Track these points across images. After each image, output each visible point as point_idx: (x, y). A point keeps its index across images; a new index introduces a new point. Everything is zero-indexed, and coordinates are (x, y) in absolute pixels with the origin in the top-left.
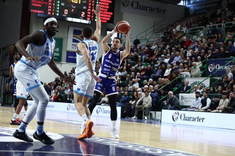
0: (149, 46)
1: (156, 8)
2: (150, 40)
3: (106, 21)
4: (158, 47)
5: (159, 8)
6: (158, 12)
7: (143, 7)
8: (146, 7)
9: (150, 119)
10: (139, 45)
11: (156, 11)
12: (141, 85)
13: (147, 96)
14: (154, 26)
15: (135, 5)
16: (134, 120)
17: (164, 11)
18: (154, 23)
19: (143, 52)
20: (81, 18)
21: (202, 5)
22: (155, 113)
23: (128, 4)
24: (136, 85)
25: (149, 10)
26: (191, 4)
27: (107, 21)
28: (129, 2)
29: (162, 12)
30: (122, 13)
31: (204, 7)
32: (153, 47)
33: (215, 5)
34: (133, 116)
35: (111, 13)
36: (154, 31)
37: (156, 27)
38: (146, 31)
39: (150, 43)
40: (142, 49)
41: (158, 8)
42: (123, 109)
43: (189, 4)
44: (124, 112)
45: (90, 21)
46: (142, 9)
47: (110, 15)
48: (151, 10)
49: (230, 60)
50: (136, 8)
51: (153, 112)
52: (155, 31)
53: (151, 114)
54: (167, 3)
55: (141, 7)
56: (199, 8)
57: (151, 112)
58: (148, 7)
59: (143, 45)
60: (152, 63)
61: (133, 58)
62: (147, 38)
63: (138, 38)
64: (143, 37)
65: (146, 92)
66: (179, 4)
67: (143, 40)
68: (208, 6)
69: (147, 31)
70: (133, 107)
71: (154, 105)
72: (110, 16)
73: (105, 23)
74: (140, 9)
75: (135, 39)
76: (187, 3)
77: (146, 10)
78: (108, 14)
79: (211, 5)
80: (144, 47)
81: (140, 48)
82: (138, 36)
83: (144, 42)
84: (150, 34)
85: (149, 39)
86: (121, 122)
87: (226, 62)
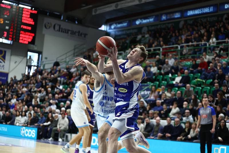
0: (68, 69)
1: (78, 31)
2: (70, 63)
3: (27, 43)
4: (78, 70)
5: (81, 32)
6: (79, 35)
7: (65, 30)
8: (68, 30)
9: (66, 141)
10: (59, 67)
11: (77, 34)
12: (59, 107)
13: (63, 118)
14: (74, 49)
15: (57, 28)
16: (50, 142)
17: (85, 35)
18: (75, 46)
19: (62, 74)
20: (3, 37)
21: (123, 31)
22: (71, 135)
23: (50, 27)
24: (54, 107)
25: (71, 33)
26: (112, 29)
27: (29, 42)
28: (51, 24)
29: (82, 36)
30: (44, 35)
31: (124, 32)
32: (73, 70)
33: (136, 31)
34: (49, 138)
35: (33, 35)
36: (74, 54)
37: (76, 50)
38: (66, 53)
39: (70, 66)
40: (61, 71)
41: (79, 32)
42: (40, 130)
43: (110, 28)
44: (41, 133)
45: (12, 42)
46: (64, 32)
47: (31, 36)
48: (72, 33)
49: (147, 85)
50: (57, 31)
51: (69, 135)
52: (76, 54)
53: (67, 136)
54: (89, 27)
55: (63, 30)
56: (120, 33)
57: (67, 134)
58: (70, 31)
59: (63, 68)
60: (71, 86)
61: (51, 80)
62: (67, 61)
63: (58, 61)
64: (63, 59)
65: (63, 114)
66: (100, 29)
67: (63, 63)
68: (128, 32)
69: (68, 54)
70: (49, 129)
71: (71, 127)
72: (31, 38)
73: (27, 44)
74: (62, 31)
75: (55, 61)
76: (108, 28)
77: (68, 33)
78: (29, 35)
79: (131, 31)
80: (63, 70)
81: (60, 71)
82: (59, 59)
83: (64, 64)
84: (70, 57)
85: (68, 62)
86: (37, 144)
87: (143, 87)
